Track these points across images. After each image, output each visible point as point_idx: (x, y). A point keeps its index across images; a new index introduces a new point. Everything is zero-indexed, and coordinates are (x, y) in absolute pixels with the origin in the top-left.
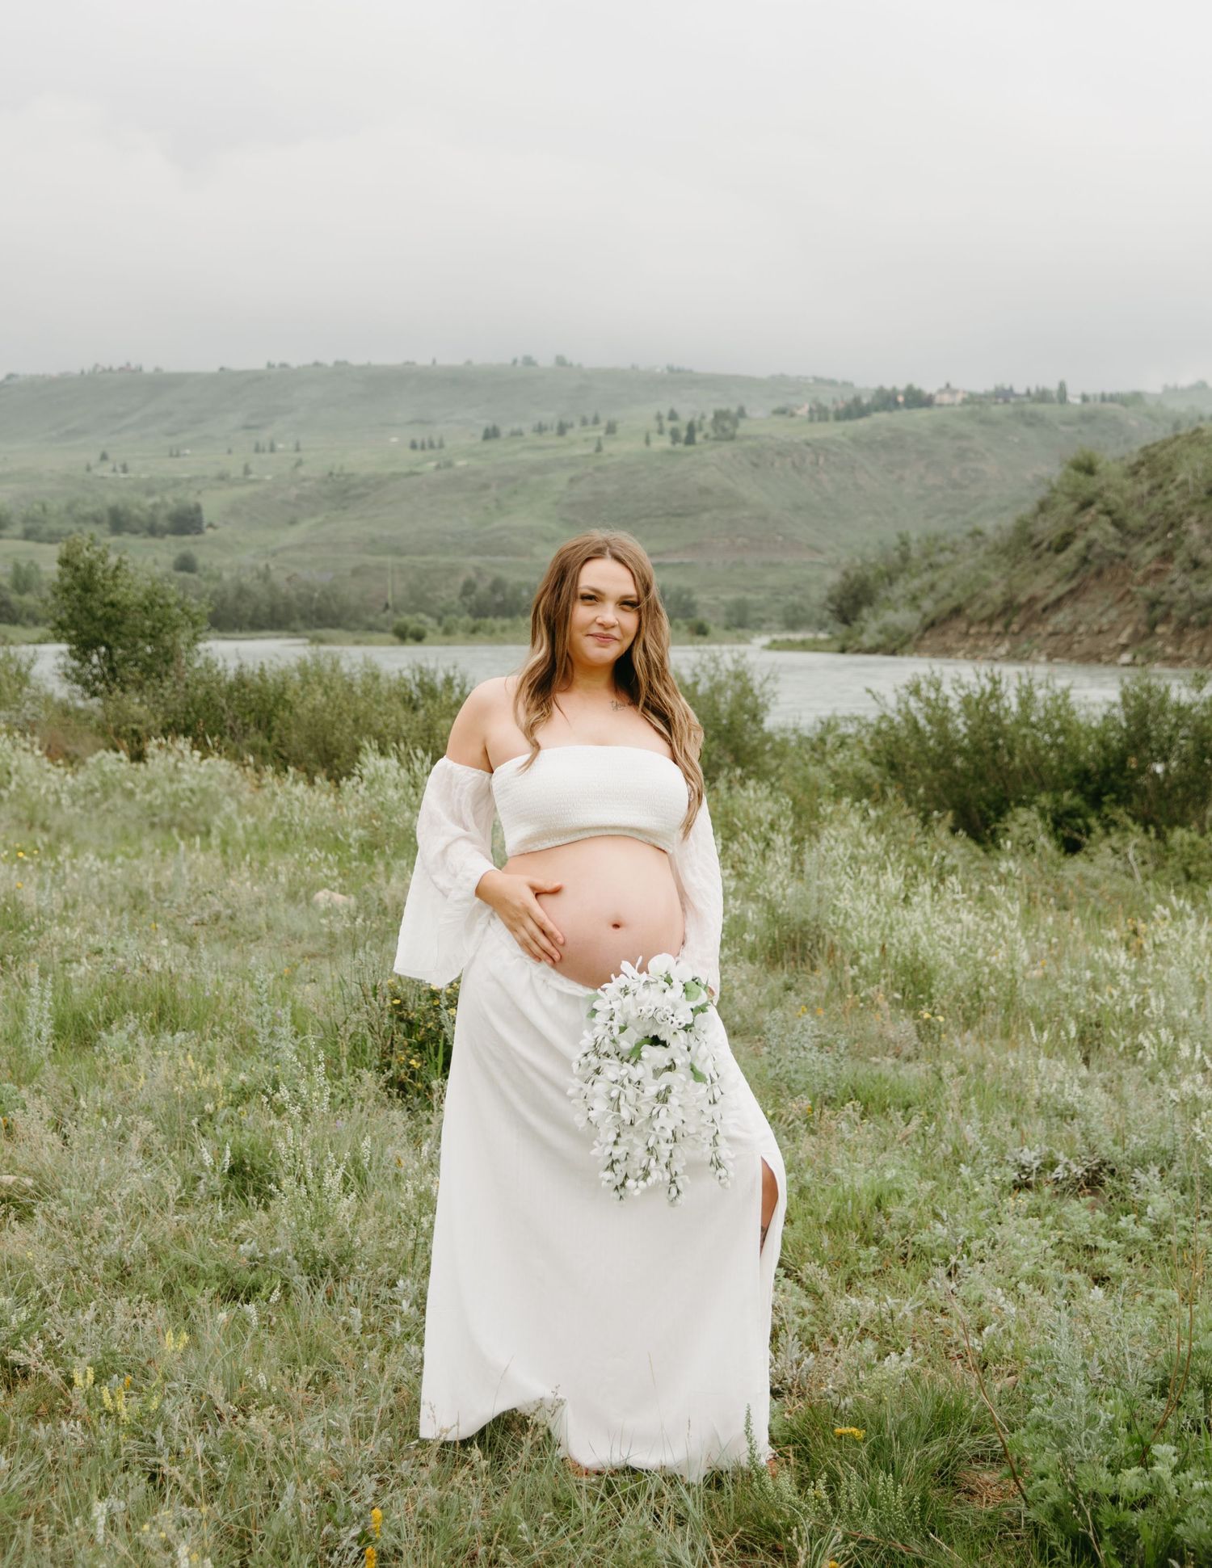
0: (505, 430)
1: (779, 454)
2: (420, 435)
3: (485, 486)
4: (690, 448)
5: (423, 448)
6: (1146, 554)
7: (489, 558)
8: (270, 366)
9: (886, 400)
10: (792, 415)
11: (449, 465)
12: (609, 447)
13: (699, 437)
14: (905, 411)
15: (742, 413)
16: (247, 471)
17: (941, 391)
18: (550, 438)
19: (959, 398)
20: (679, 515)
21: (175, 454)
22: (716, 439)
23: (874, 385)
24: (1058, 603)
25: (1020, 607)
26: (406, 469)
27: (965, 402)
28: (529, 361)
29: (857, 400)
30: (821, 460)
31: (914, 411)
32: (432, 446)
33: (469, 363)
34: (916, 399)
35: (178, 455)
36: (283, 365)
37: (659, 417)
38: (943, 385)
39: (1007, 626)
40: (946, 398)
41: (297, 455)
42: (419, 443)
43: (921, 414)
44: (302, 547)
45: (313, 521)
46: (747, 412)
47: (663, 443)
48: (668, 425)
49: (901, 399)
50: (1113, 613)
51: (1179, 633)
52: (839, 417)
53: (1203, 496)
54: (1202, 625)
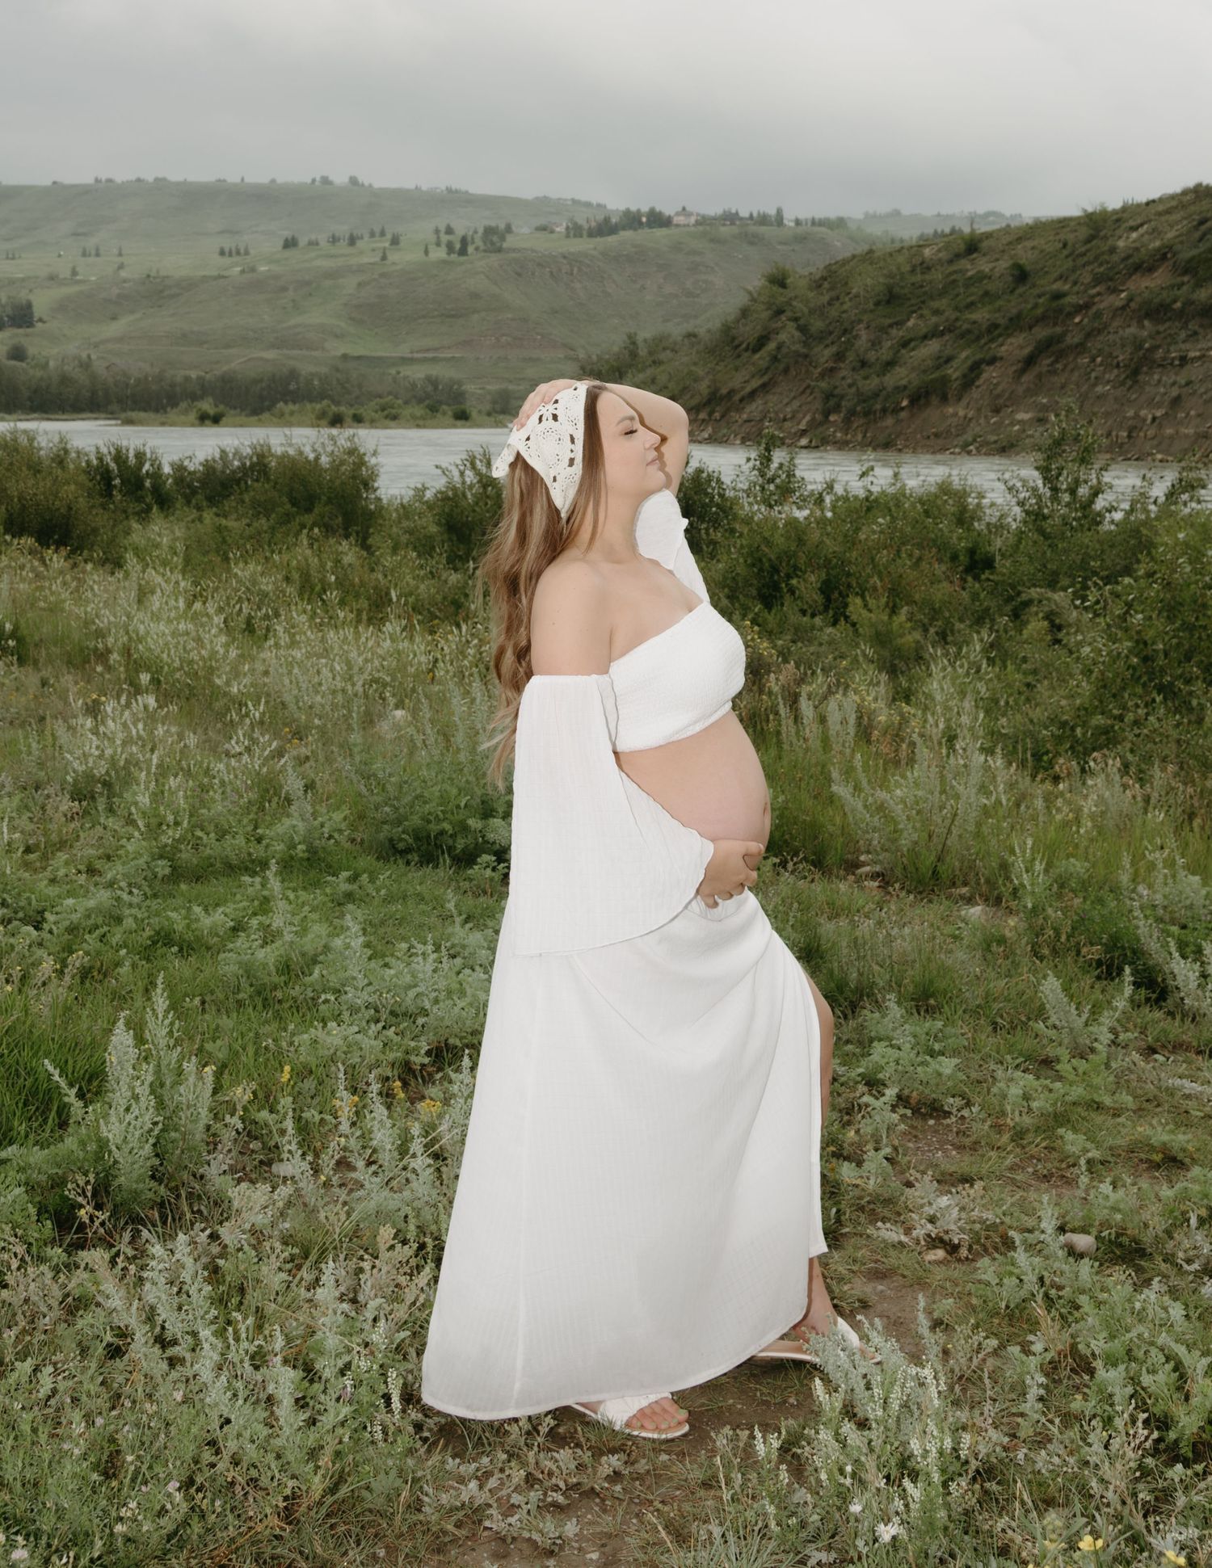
0: (303, 241)
1: (539, 265)
2: (228, 243)
3: (284, 289)
4: (463, 259)
5: (230, 255)
6: (824, 354)
7: (285, 351)
8: (97, 180)
9: (632, 220)
10: (552, 232)
11: (253, 270)
12: (393, 257)
13: (470, 249)
14: (647, 230)
15: (509, 229)
16: (74, 273)
17: (678, 214)
18: (343, 247)
19: (692, 220)
20: (453, 316)
21: (11, 256)
22: (485, 251)
23: (622, 208)
24: (752, 395)
25: (722, 398)
26: (215, 273)
27: (698, 223)
28: (326, 181)
29: (607, 220)
30: (575, 270)
31: (655, 230)
32: (238, 253)
33: (273, 181)
34: (657, 220)
35: (13, 258)
36: (109, 181)
37: (437, 231)
38: (680, 209)
39: (710, 414)
40: (682, 220)
41: (120, 259)
42: (227, 250)
43: (660, 232)
44: (120, 340)
45: (132, 317)
46: (514, 228)
47: (440, 254)
48: (445, 238)
49: (644, 220)
50: (796, 404)
51: (847, 421)
52: (591, 234)
53: (871, 306)
54: (866, 414)
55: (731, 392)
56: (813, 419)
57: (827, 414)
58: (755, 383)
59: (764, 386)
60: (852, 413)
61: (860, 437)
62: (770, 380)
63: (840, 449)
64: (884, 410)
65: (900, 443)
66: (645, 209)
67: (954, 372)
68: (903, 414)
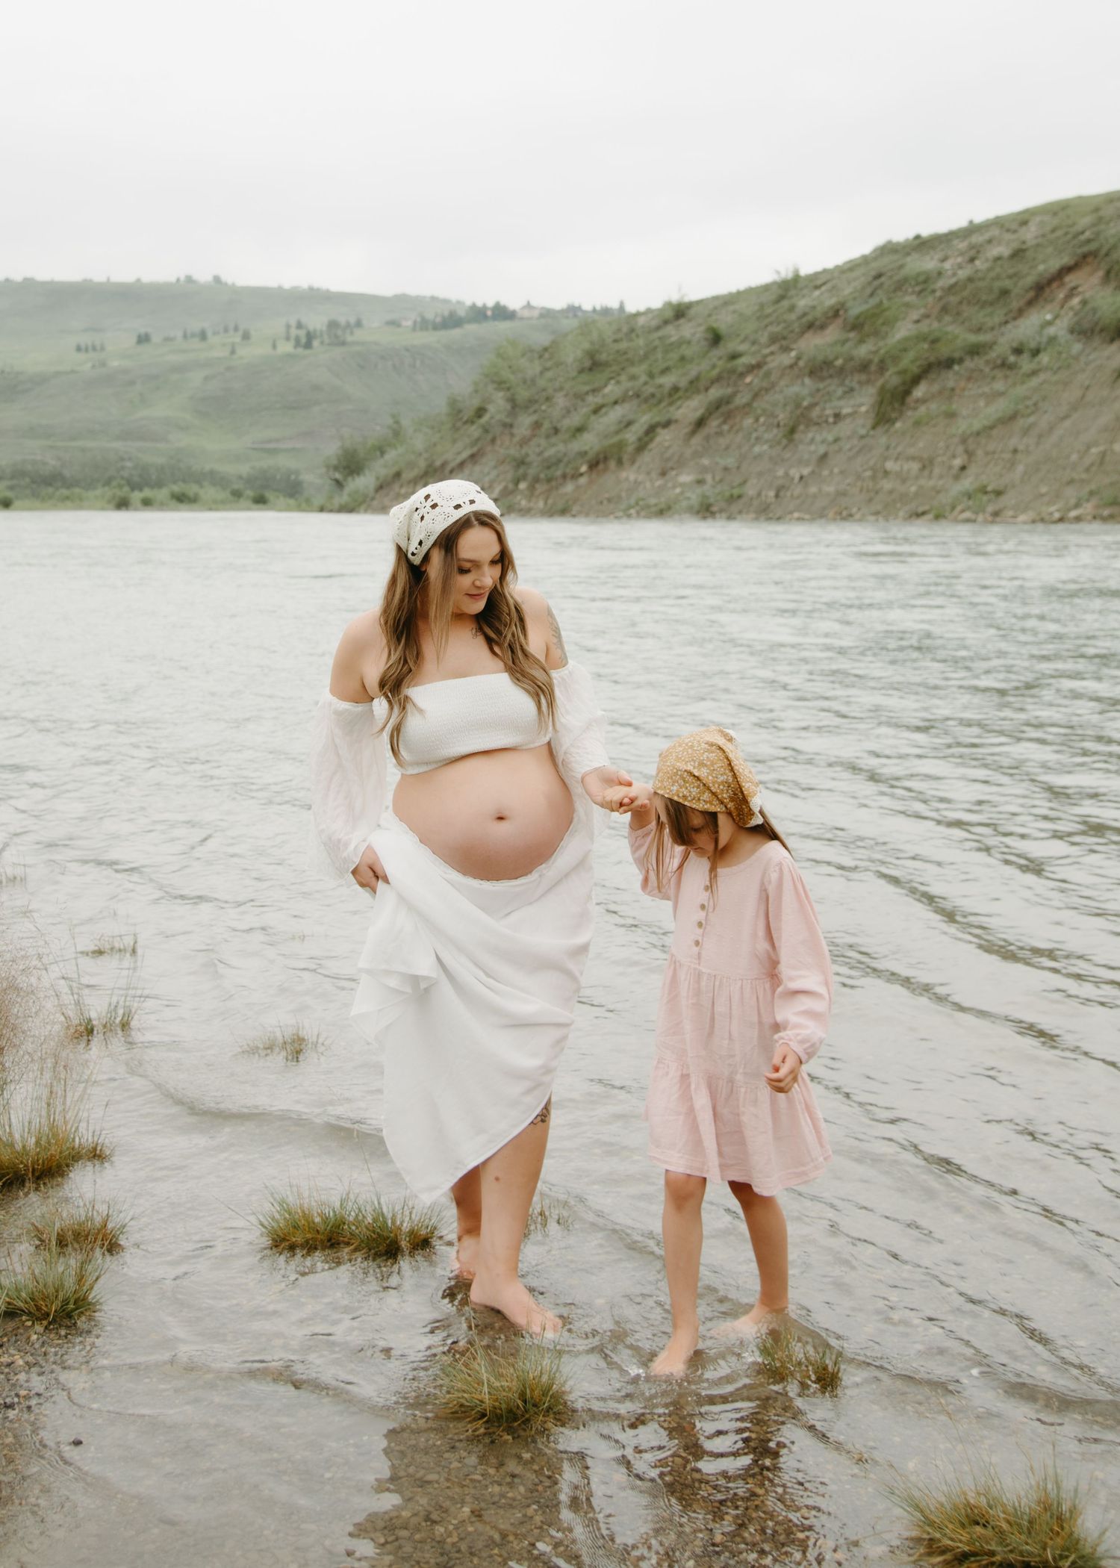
0: (156, 338)
1: (382, 357)
2: (85, 339)
3: (132, 383)
4: (308, 352)
5: (87, 350)
6: (526, 423)
7: (130, 443)
9: (479, 314)
10: (399, 326)
11: (103, 364)
12: (241, 352)
13: (316, 343)
14: (491, 323)
15: (359, 324)
17: (524, 308)
18: (196, 344)
19: (536, 314)
20: (295, 408)
22: (329, 344)
23: (468, 303)
26: (69, 369)
27: (541, 316)
28: (190, 279)
29: (452, 314)
30: (418, 363)
31: (496, 323)
32: (94, 349)
33: (138, 280)
34: (501, 313)
37: (288, 327)
38: (524, 303)
40: (526, 313)
42: (83, 346)
43: (503, 326)
46: (365, 322)
47: (286, 347)
48: (294, 332)
49: (489, 313)
50: (494, 473)
51: (532, 488)
52: (436, 327)
53: (575, 374)
54: (549, 480)
55: (444, 465)
56: (506, 488)
57: (517, 482)
58: (465, 455)
59: (473, 456)
60: (536, 480)
61: (541, 504)
62: (479, 451)
63: (523, 516)
64: (564, 476)
65: (575, 509)
66: (490, 304)
67: (631, 436)
68: (583, 480)
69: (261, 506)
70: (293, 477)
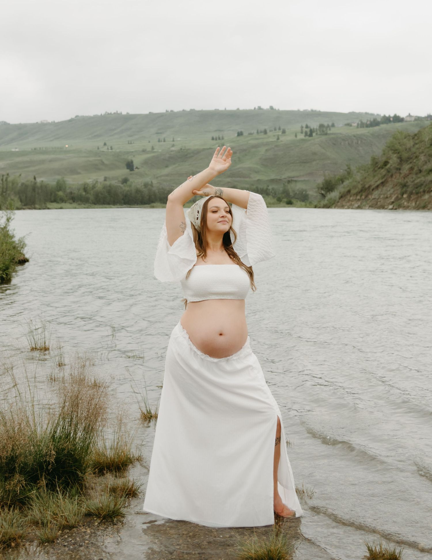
0: (245, 134)
1: (343, 140)
2: (215, 135)
4: (311, 138)
5: (216, 139)
7: (234, 179)
8: (167, 111)
9: (387, 120)
10: (351, 126)
12: (281, 139)
13: (314, 134)
14: (392, 124)
15: (333, 125)
16: (153, 148)
17: (407, 116)
18: (262, 136)
19: (413, 119)
20: (305, 163)
21: (130, 143)
22: (320, 135)
23: (382, 115)
25: (366, 189)
26: (209, 147)
27: (416, 120)
28: (260, 108)
29: (375, 120)
30: (359, 142)
31: (395, 124)
32: (219, 139)
33: (238, 109)
34: (397, 119)
35: (131, 143)
36: (172, 111)
37: (302, 127)
38: (408, 114)
39: (361, 196)
40: (408, 119)
41: (173, 143)
42: (215, 138)
43: (398, 125)
44: (167, 175)
45: (174, 166)
46: (336, 125)
47: (301, 136)
48: (304, 129)
49: (391, 119)
50: (392, 190)
51: (409, 197)
52: (367, 126)
53: (429, 146)
54: (417, 193)
55: (369, 187)
56: (397, 197)
57: (402, 194)
58: (379, 182)
59: (382, 183)
60: (411, 193)
61: (414, 204)
62: (385, 180)
63: (405, 209)
64: (424, 192)
65: (429, 206)
66: (392, 115)
69: (289, 205)
70: (304, 193)
